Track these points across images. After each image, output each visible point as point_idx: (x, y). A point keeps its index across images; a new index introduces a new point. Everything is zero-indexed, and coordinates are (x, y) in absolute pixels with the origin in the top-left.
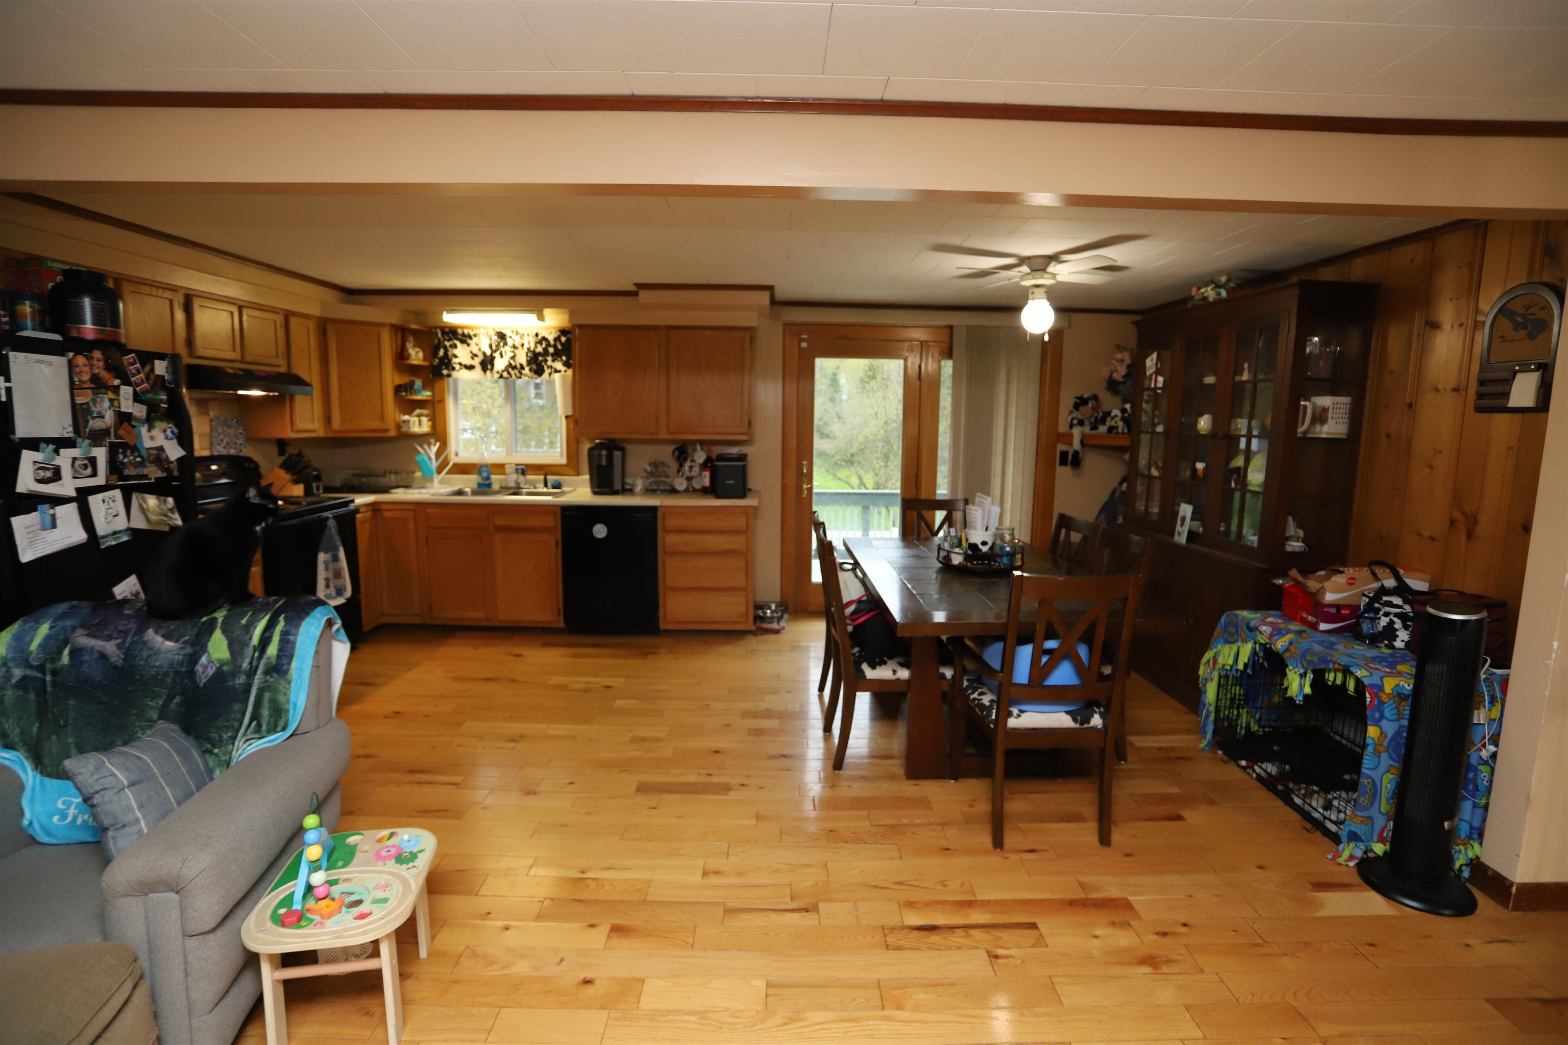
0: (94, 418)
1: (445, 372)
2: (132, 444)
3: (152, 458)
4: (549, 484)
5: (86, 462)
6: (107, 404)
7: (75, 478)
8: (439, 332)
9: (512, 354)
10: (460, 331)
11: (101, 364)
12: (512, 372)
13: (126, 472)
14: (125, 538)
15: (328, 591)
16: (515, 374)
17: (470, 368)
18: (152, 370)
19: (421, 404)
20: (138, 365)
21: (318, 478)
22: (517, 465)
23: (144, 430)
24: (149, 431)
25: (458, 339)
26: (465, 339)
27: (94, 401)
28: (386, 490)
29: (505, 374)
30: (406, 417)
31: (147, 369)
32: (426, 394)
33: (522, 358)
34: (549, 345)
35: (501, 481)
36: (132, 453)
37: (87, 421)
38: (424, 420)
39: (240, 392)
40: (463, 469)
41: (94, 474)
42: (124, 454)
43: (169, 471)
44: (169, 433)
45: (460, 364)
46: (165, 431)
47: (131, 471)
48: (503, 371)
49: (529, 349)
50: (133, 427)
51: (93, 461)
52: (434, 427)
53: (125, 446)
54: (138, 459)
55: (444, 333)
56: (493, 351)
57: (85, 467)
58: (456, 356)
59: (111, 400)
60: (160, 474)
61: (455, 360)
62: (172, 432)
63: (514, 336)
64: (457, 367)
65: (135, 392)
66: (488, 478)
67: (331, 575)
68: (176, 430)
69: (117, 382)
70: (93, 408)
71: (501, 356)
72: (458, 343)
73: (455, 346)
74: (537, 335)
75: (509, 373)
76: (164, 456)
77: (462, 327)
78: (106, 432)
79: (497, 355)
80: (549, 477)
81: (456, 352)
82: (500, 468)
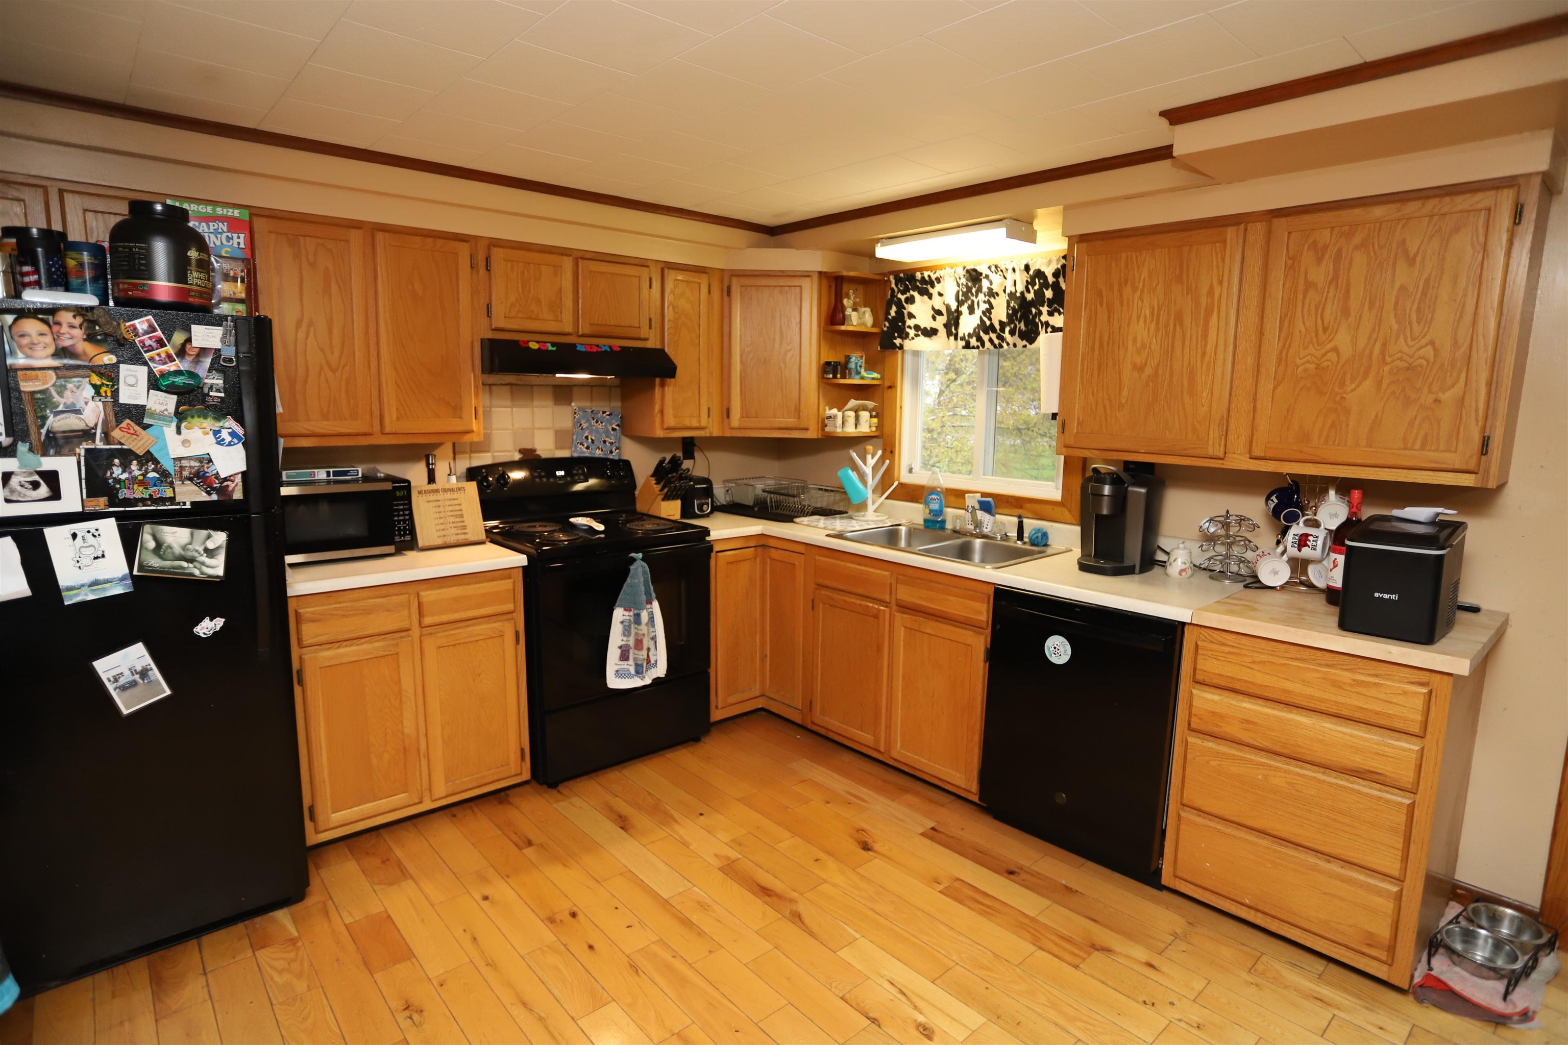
0: (57, 414)
1: (898, 342)
2: (141, 452)
3: (186, 473)
4: (1026, 535)
5: (36, 478)
6: (89, 392)
7: (7, 501)
8: (892, 278)
9: (987, 306)
10: (918, 275)
11: (79, 333)
12: (985, 338)
13: (123, 494)
14: (118, 590)
15: (624, 665)
16: (991, 340)
17: (931, 333)
18: (189, 340)
19: (863, 391)
20: (159, 333)
21: (708, 492)
22: (984, 495)
23: (169, 431)
24: (179, 432)
25: (915, 288)
26: (925, 287)
27: (61, 391)
28: (788, 518)
29: (973, 342)
30: (834, 411)
31: (179, 338)
32: (870, 377)
33: (1000, 313)
34: (1045, 285)
35: (957, 517)
36: (141, 465)
37: (44, 418)
38: (865, 415)
39: (557, 375)
40: (911, 493)
41: (55, 495)
42: (125, 467)
43: (223, 491)
44: (225, 434)
45: (917, 327)
46: (216, 433)
47: (139, 492)
48: (970, 335)
49: (1012, 295)
50: (146, 427)
51: (52, 478)
52: (880, 427)
53: (126, 456)
54: (152, 475)
55: (898, 281)
56: (960, 303)
57: (35, 485)
58: (911, 316)
59: (97, 388)
60: (203, 497)
61: (910, 322)
62: (233, 434)
63: (993, 276)
64: (912, 332)
65: (151, 376)
66: (940, 512)
67: (631, 642)
68: (240, 431)
69: (109, 359)
70: (57, 398)
71: (971, 310)
72: (916, 294)
73: (911, 300)
74: (1027, 268)
75: (979, 339)
76: (211, 471)
77: (921, 270)
78: (87, 434)
79: (964, 309)
80: (1025, 521)
81: (911, 308)
82: (957, 496)
